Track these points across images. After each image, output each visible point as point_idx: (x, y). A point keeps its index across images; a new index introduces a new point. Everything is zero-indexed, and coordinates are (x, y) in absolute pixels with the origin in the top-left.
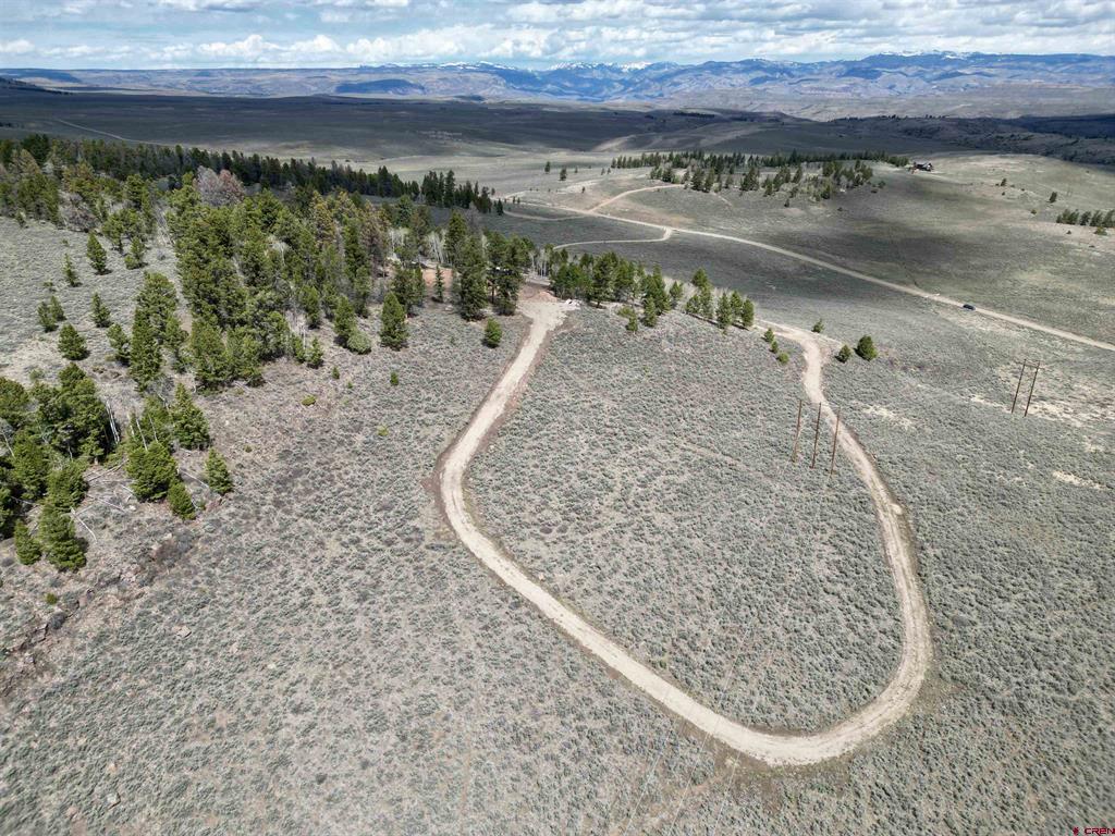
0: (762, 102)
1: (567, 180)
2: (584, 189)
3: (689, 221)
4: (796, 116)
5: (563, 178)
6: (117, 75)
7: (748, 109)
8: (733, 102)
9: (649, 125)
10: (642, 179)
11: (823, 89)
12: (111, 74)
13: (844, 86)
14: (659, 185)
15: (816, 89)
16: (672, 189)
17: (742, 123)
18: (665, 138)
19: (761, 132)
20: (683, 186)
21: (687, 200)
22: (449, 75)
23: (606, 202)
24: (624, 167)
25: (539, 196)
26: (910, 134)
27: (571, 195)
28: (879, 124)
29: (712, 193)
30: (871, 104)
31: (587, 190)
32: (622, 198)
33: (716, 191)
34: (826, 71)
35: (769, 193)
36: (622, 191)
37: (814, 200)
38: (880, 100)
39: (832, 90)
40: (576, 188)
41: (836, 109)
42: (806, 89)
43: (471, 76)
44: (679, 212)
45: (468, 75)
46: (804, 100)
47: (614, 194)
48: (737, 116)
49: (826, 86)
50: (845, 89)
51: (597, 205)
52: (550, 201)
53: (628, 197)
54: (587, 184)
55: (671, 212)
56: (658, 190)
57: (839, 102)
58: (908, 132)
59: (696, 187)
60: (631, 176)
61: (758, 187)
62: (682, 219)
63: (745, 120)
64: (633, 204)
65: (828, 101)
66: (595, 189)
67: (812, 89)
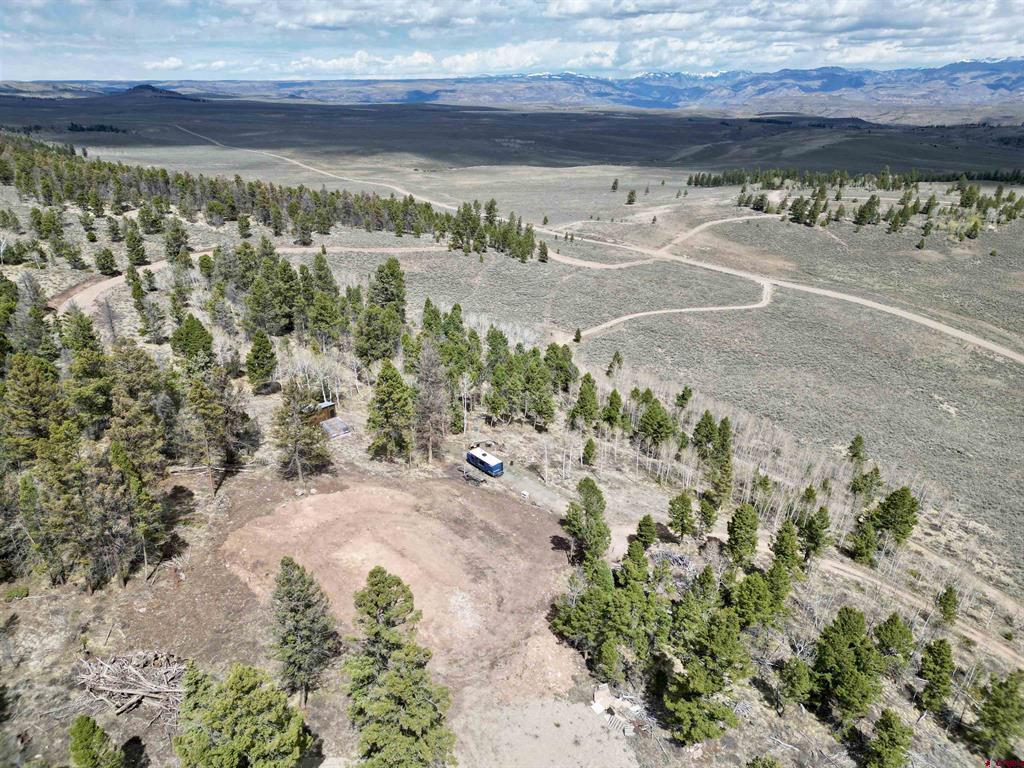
0: (837, 108)
1: (636, 204)
2: (654, 220)
3: (790, 266)
4: (873, 122)
5: (631, 202)
6: (252, 86)
7: (824, 115)
8: (808, 108)
9: (724, 132)
10: (726, 206)
11: (900, 96)
12: (248, 85)
13: (924, 93)
14: (749, 215)
15: (894, 95)
16: (765, 221)
17: (821, 130)
18: (744, 147)
19: (847, 142)
20: (779, 217)
21: (784, 236)
22: (535, 84)
23: (682, 237)
24: (702, 185)
25: (599, 228)
26: (1006, 144)
27: (639, 226)
28: (969, 132)
29: (817, 227)
30: (954, 110)
31: (659, 220)
32: (701, 232)
33: (823, 225)
34: (903, 78)
35: (893, 228)
36: (701, 222)
37: (957, 240)
38: (963, 107)
39: (910, 97)
40: (644, 216)
41: (915, 115)
42: (883, 96)
43: (555, 84)
44: (776, 253)
45: (552, 83)
46: (882, 106)
47: (692, 225)
48: (814, 122)
49: (904, 93)
50: (923, 96)
51: (670, 240)
52: (611, 236)
53: (712, 230)
54: (658, 211)
55: (764, 253)
56: (748, 222)
57: (918, 109)
58: (1005, 141)
59: (797, 219)
60: (712, 201)
61: (878, 220)
62: (780, 263)
63: (824, 127)
64: (717, 240)
65: (905, 108)
66: (667, 217)
67: (889, 95)
